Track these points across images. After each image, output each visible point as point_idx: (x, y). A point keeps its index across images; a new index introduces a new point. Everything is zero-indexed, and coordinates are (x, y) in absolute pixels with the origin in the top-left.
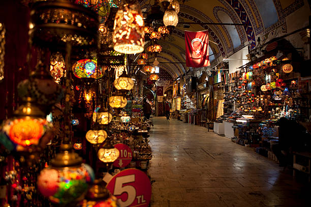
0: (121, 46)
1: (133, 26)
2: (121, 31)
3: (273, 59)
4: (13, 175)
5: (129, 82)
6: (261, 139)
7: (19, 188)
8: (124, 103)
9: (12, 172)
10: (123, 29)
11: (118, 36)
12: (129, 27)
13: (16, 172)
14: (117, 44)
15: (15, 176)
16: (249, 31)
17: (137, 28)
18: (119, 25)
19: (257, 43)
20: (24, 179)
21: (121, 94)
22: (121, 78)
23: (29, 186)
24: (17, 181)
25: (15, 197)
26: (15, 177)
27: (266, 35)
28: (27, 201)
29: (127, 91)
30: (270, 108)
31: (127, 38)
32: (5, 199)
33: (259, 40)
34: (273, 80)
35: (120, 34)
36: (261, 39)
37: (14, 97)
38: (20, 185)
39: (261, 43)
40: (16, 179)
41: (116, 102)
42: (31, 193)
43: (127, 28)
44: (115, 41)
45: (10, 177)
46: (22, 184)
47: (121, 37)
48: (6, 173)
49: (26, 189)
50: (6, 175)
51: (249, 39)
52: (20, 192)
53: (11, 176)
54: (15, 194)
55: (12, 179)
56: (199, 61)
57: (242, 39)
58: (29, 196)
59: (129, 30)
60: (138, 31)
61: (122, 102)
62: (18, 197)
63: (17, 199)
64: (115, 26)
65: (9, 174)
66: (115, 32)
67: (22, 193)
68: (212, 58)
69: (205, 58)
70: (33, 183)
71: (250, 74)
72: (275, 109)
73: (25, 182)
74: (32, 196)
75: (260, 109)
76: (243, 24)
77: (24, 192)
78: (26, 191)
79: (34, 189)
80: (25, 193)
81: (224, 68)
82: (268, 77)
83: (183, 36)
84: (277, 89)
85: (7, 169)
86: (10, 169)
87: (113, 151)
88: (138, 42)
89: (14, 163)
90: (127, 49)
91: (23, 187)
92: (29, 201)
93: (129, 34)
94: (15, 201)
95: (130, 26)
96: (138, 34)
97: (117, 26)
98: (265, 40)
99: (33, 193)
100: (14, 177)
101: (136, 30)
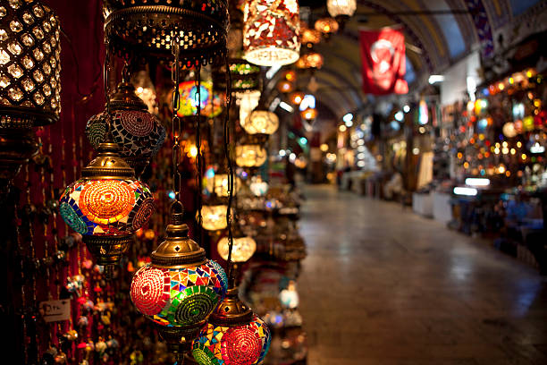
0: (258, 51)
1: (280, 14)
2: (257, 24)
3: (529, 74)
4: (79, 283)
5: (270, 119)
6: (502, 224)
7: (89, 304)
8: (261, 158)
9: (78, 278)
10: (262, 20)
11: (252, 32)
12: (272, 16)
13: (83, 277)
14: (251, 48)
15: (82, 284)
16: (481, 23)
17: (286, 18)
18: (254, 13)
19: (497, 45)
20: (95, 290)
21: (256, 140)
22: (255, 113)
23: (105, 301)
24: (86, 293)
25: (84, 320)
26: (83, 287)
27: (516, 30)
28: (102, 327)
29: (267, 136)
30: (521, 166)
31: (270, 35)
32: (69, 321)
33: (501, 39)
34: (529, 113)
35: (257, 29)
36: (505, 37)
37: (74, 150)
38: (90, 299)
39: (506, 45)
40: (84, 289)
41: (248, 156)
42: (109, 314)
43: (268, 18)
44: (247, 42)
45: (74, 286)
46: (93, 297)
47: (258, 35)
48: (69, 278)
49: (101, 306)
50: (68, 282)
51: (481, 38)
52: (92, 311)
53: (76, 283)
54: (84, 315)
55: (78, 289)
56: (386, 84)
57: (468, 39)
58: (106, 319)
59: (273, 21)
60: (288, 23)
61: (257, 156)
62: (88, 319)
63: (87, 322)
64: (246, 16)
65: (72, 280)
66: (247, 27)
67: (95, 313)
68: (411, 77)
69: (397, 76)
70: (111, 297)
71: (483, 104)
72: (531, 168)
73: (99, 294)
74: (111, 319)
75: (501, 170)
76: (471, 11)
77: (98, 311)
78: (100, 309)
79: (113, 307)
80: (99, 313)
81: (432, 94)
82: (519, 109)
83: (356, 38)
84: (536, 131)
85: (69, 272)
86: (74, 273)
87: (245, 242)
88: (289, 43)
89: (79, 262)
90: (268, 58)
91: (95, 303)
92: (106, 326)
93: (272, 28)
94: (85, 326)
95: (274, 13)
96: (290, 29)
97: (250, 15)
98: (512, 39)
99: (111, 313)
100: (81, 287)
101: (284, 21)
